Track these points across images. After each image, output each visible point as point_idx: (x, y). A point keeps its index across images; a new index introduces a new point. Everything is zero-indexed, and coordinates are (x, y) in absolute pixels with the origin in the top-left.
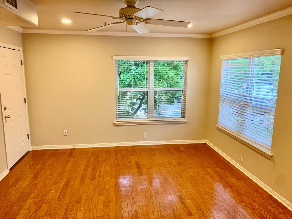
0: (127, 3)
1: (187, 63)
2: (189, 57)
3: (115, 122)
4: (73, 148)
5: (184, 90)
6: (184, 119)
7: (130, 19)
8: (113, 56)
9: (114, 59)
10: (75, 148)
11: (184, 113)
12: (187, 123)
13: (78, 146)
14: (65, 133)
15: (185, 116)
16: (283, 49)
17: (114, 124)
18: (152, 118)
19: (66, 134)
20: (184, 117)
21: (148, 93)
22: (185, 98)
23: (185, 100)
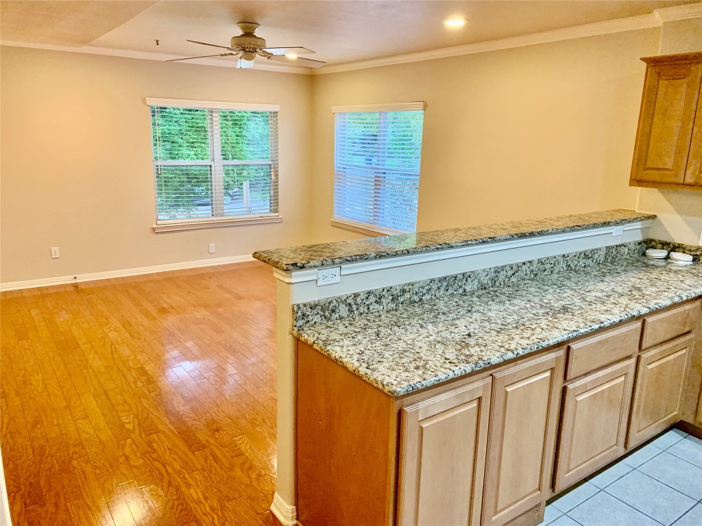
0: (242, 29)
1: (276, 116)
2: (279, 106)
3: (155, 226)
4: (74, 282)
5: (274, 164)
6: (277, 214)
7: (249, 51)
8: (147, 98)
9: (148, 104)
10: (78, 281)
11: (277, 204)
12: (282, 222)
13: (83, 278)
14: (53, 252)
15: (279, 210)
16: (426, 103)
17: (154, 229)
18: (222, 215)
19: (56, 254)
20: (276, 211)
21: (213, 168)
22: (277, 178)
23: (277, 182)
